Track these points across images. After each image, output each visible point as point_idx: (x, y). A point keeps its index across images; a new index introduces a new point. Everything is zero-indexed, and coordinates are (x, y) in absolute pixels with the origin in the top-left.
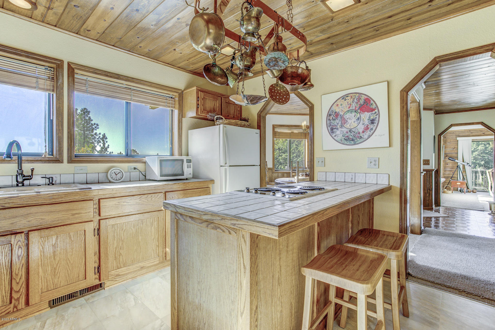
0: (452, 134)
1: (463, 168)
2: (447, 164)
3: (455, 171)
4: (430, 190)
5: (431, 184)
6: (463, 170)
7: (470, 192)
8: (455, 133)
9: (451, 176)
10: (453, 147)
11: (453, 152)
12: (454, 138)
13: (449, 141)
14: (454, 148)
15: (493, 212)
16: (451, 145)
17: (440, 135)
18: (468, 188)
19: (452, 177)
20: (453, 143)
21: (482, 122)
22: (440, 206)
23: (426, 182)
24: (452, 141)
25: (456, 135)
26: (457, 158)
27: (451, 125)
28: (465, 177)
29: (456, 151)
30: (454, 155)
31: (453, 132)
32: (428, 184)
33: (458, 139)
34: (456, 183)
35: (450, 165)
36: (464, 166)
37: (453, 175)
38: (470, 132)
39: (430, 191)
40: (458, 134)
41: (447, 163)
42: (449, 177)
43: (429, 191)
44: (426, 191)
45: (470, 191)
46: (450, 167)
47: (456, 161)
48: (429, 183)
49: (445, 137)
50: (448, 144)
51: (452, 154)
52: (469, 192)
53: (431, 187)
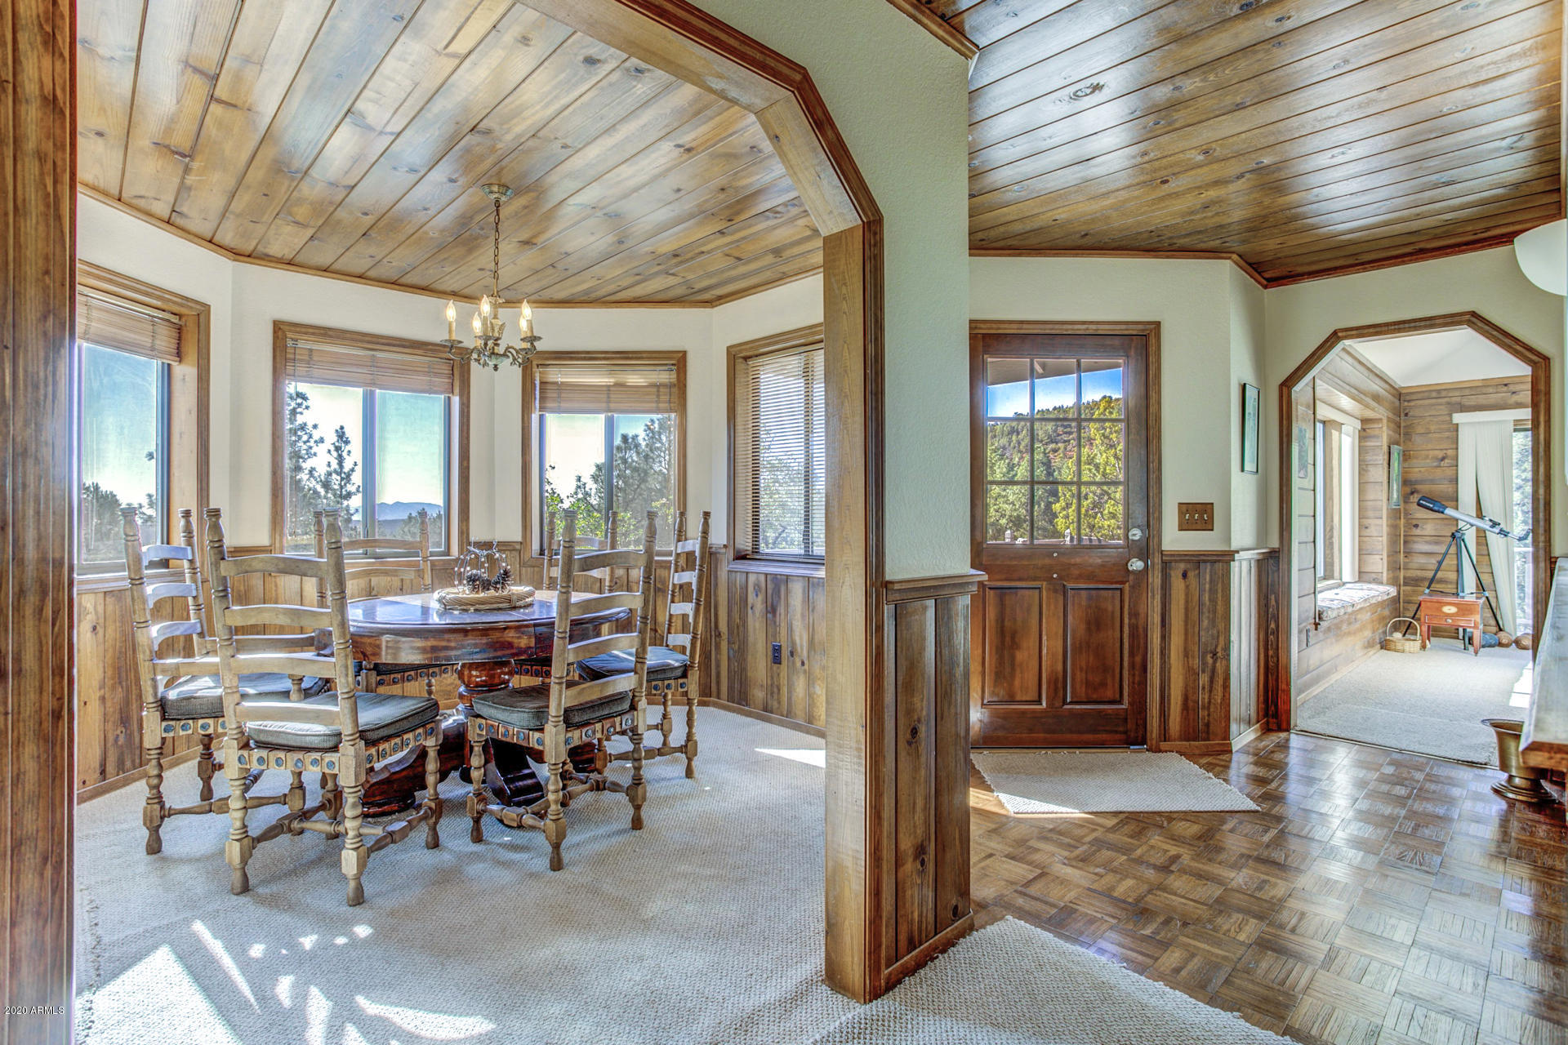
0: (1434, 401)
1: (1478, 544)
2: (1416, 526)
3: (1446, 554)
4: (1215, 654)
5: (1221, 626)
6: (1478, 550)
7: (1507, 646)
8: (1443, 394)
9: (1430, 574)
10: (1440, 454)
11: (1439, 473)
12: (1441, 418)
13: (1420, 430)
14: (1443, 459)
15: (1517, 781)
16: (1430, 447)
17: (1287, 384)
18: (1501, 630)
19: (1432, 580)
20: (1437, 435)
21: (1474, 314)
22: (1288, 730)
23: (1195, 615)
24: (1433, 428)
25: (1448, 403)
26: (1454, 500)
27: (1335, 333)
28: (1486, 579)
29: (1450, 472)
30: (1445, 488)
31: (1439, 391)
32: (1205, 623)
33: (1458, 418)
34: (1439, 610)
35: (1429, 529)
36: (1481, 536)
37: (1438, 570)
38: (1505, 389)
39: (1215, 662)
40: (1458, 399)
41: (1415, 522)
42: (1423, 579)
43: (1210, 661)
44: (1196, 662)
45: (1504, 641)
46: (1428, 539)
47: (1449, 512)
48: (1213, 621)
49: (1406, 415)
50: (1417, 439)
51: (1433, 482)
52: (1500, 644)
53: (1222, 639)
